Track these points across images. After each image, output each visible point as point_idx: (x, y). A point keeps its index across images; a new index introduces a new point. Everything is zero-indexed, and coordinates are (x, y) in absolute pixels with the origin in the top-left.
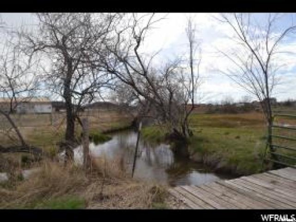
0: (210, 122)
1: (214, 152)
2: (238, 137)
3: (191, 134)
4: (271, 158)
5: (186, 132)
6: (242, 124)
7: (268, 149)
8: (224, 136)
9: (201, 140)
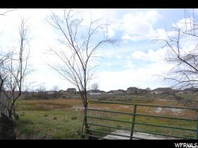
0: (28, 107)
1: (38, 132)
2: (55, 119)
3: (17, 117)
4: (86, 133)
5: (13, 116)
6: (54, 108)
7: (85, 127)
8: (44, 118)
9: (26, 122)
